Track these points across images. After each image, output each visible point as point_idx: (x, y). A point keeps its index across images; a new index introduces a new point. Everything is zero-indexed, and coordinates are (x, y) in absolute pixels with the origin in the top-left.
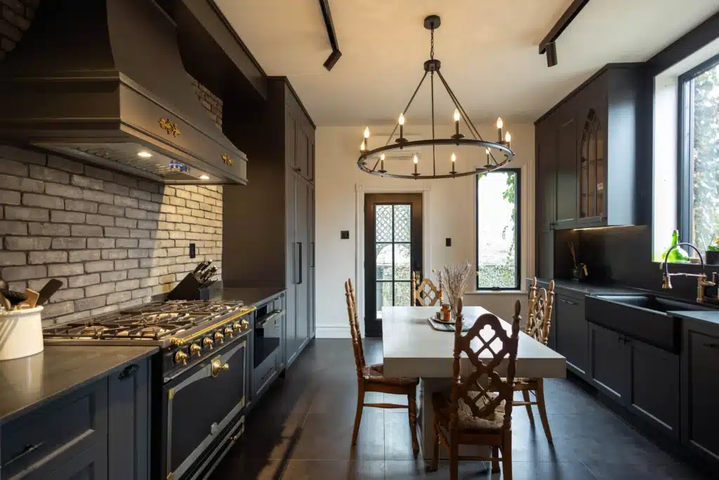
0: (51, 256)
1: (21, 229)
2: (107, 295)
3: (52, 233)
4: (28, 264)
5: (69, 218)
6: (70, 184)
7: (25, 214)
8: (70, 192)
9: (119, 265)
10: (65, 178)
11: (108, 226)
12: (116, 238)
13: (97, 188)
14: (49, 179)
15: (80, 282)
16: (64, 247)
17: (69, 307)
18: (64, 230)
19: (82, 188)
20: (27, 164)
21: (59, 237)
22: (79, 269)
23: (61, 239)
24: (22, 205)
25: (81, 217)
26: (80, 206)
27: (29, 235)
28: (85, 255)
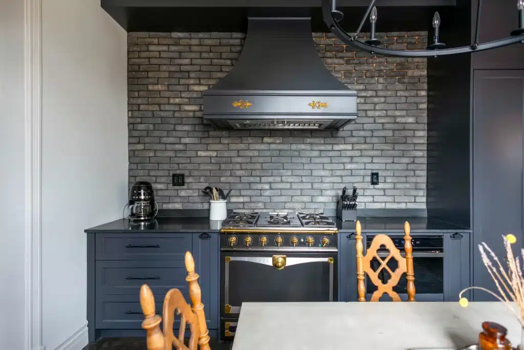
0: (252, 179)
1: (238, 166)
2: (286, 202)
3: (252, 168)
4: (241, 182)
5: (261, 160)
6: (262, 143)
7: (239, 160)
8: (263, 147)
9: (294, 186)
10: (259, 140)
11: (286, 163)
12: (292, 170)
13: (278, 142)
14: (251, 142)
15: (268, 193)
16: (258, 174)
17: (261, 205)
18: (258, 166)
19: (269, 144)
20: (240, 137)
21: (255, 170)
22: (267, 187)
23: (257, 171)
24: (239, 156)
25: (269, 159)
26: (268, 153)
27: (241, 169)
28: (271, 179)
